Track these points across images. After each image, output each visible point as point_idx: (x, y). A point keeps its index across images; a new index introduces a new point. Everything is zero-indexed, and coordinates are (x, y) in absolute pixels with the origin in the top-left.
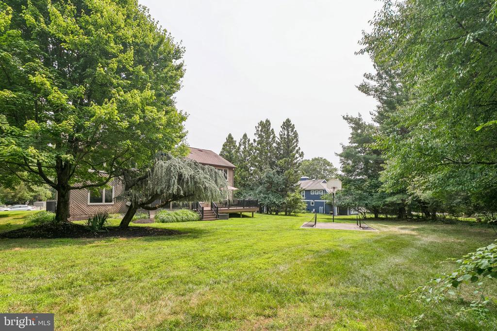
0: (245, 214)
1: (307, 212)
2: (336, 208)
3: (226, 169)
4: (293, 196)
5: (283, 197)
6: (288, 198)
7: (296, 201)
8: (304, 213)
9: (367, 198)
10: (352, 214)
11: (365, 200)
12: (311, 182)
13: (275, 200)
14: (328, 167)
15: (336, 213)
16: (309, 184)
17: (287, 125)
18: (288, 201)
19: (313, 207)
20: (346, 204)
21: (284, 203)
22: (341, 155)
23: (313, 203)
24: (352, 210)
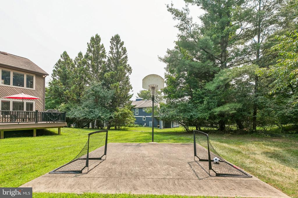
0: (51, 130)
1: (139, 126)
2: (162, 122)
3: (31, 75)
4: (122, 111)
5: (111, 111)
6: (116, 113)
7: (125, 115)
8: (137, 127)
9: (191, 109)
10: (174, 127)
11: (190, 112)
12: (144, 102)
13: (100, 114)
14: (159, 96)
15: (162, 127)
16: (142, 104)
17: (116, 40)
18: (115, 115)
19: (145, 122)
20: (170, 117)
21: (111, 118)
22: (165, 61)
23: (144, 119)
24: (175, 123)
